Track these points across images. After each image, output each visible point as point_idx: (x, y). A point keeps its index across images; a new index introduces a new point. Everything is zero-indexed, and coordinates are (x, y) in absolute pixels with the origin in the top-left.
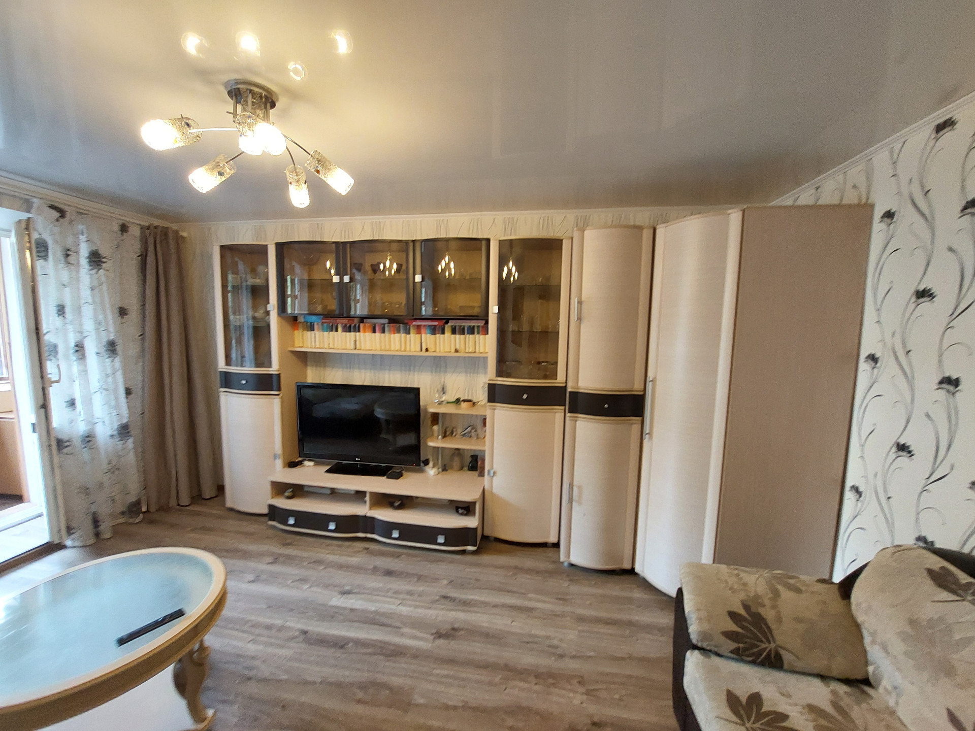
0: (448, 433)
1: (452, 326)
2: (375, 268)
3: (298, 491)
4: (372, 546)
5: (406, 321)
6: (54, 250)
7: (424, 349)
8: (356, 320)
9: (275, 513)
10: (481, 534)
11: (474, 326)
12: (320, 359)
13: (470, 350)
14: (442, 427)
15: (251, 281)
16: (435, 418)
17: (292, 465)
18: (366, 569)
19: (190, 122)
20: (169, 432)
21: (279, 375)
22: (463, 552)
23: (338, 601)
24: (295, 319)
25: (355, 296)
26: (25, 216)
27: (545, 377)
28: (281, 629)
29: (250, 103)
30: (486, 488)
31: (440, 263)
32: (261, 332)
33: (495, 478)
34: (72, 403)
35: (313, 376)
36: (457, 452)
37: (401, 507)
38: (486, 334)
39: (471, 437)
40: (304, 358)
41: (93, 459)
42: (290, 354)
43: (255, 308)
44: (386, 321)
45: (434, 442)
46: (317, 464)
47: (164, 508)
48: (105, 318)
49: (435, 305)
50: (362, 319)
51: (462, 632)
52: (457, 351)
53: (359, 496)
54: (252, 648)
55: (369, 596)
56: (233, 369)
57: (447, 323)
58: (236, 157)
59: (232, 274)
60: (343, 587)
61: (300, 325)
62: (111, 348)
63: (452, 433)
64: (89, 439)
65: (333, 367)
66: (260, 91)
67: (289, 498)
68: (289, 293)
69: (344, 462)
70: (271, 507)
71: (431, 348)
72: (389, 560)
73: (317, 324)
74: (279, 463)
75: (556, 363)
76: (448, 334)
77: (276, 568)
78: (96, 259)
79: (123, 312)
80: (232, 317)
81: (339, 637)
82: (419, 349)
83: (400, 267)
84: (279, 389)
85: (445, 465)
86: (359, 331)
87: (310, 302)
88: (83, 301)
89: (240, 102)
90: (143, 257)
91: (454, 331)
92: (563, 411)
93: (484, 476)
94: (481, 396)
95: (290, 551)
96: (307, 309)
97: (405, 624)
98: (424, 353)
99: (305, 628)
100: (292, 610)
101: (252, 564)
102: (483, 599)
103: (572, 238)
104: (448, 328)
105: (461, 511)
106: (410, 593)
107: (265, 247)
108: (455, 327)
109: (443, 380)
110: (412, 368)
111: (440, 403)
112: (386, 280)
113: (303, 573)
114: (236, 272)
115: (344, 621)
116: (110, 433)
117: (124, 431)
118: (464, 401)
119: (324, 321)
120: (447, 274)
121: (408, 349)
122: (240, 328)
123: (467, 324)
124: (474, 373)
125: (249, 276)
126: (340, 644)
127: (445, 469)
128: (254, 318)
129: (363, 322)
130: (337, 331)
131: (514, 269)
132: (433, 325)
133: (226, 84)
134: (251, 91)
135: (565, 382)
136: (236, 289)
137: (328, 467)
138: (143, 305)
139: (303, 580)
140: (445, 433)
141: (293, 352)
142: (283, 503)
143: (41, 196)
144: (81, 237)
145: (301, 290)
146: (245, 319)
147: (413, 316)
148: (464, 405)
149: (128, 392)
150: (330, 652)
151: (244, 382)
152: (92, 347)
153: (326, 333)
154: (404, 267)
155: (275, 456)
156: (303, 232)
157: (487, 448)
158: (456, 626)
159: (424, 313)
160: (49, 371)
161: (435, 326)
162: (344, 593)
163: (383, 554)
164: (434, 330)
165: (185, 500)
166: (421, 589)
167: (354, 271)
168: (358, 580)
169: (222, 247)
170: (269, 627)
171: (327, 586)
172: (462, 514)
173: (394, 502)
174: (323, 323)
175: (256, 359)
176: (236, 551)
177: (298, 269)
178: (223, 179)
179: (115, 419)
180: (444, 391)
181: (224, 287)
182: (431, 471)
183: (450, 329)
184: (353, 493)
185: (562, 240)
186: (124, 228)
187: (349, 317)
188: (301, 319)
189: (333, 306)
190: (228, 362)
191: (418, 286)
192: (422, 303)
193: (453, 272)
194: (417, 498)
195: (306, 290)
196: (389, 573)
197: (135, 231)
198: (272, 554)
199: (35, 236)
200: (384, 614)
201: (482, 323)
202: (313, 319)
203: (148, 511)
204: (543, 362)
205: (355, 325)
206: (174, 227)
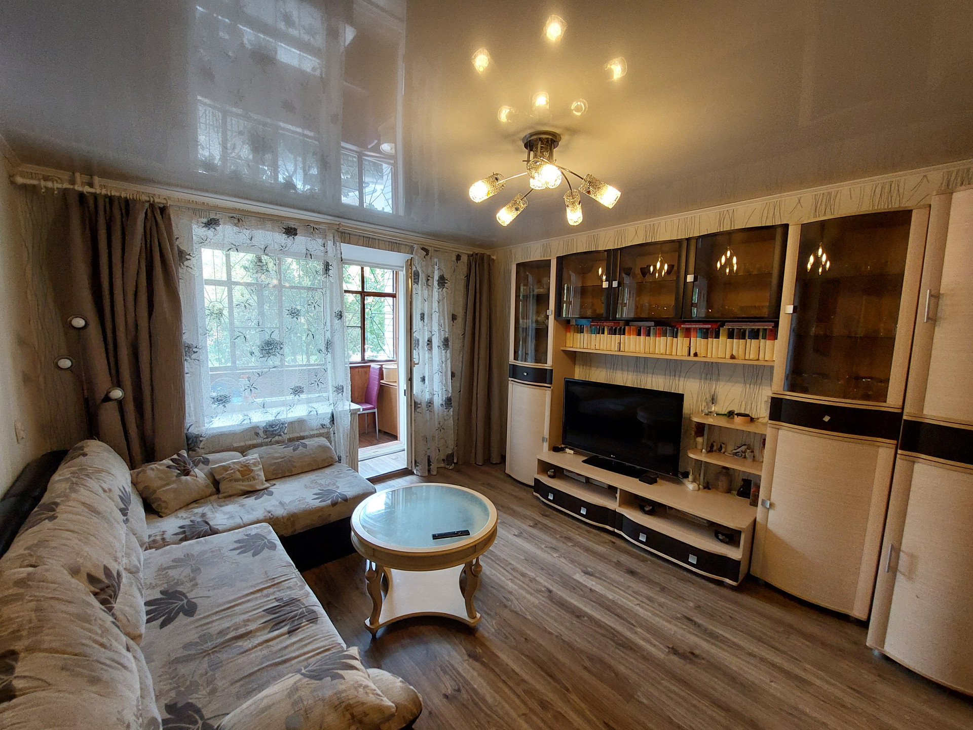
0: (715, 448)
1: (729, 329)
2: (645, 272)
3: (558, 472)
4: (618, 542)
5: (673, 324)
6: (422, 277)
7: (692, 354)
8: (622, 324)
9: (539, 487)
10: (746, 571)
11: (758, 330)
12: (587, 359)
13: (751, 357)
14: (708, 440)
15: (537, 291)
16: (701, 429)
17: (556, 449)
18: (610, 561)
19: (498, 176)
20: (474, 408)
21: (552, 370)
22: (720, 584)
23: (579, 577)
24: (568, 322)
25: (623, 299)
26: (409, 256)
27: (867, 397)
28: (533, 580)
29: (539, 148)
30: (757, 519)
31: (719, 259)
32: (541, 333)
33: (771, 512)
34: (423, 379)
35: (579, 374)
36: (724, 471)
37: (651, 513)
38: (775, 339)
39: (745, 457)
40: (574, 357)
41: (431, 419)
42: (562, 352)
43: (538, 313)
44: (653, 323)
45: (697, 454)
46: (576, 453)
47: (467, 463)
48: (444, 323)
49: (709, 305)
50: (628, 322)
51: (703, 662)
52: (733, 357)
53: (611, 491)
54: (510, 585)
55: (609, 585)
56: (520, 363)
57: (722, 325)
58: (528, 193)
59: (524, 286)
60: (586, 567)
61: (572, 328)
62: (446, 343)
63: (721, 448)
64: (430, 403)
65: (597, 367)
66: (547, 136)
67: (550, 476)
68: (565, 299)
69: (600, 456)
70: (536, 480)
71: (701, 353)
72: (634, 560)
73: (587, 327)
74: (546, 446)
75: (887, 381)
76: (723, 338)
77: (534, 531)
78: (442, 281)
79: (454, 318)
80: (521, 321)
81: (578, 608)
82: (686, 353)
83: (671, 267)
84: (551, 384)
85: (708, 483)
86: (624, 334)
87: (582, 306)
88: (433, 311)
89: (532, 151)
90: (468, 277)
91: (731, 335)
92: (894, 446)
93: (757, 506)
94: (762, 411)
95: (546, 521)
96: (578, 313)
97: (641, 626)
98: (692, 358)
99: (551, 588)
100: (542, 569)
101: (518, 523)
102: (735, 640)
103: (930, 206)
104: (723, 332)
105: (721, 537)
106: (649, 599)
107: (548, 262)
108: (733, 329)
109: (714, 387)
110: (677, 373)
111: (709, 414)
112: (655, 282)
113: (554, 542)
114: (526, 285)
115: (583, 596)
116: (441, 402)
117: (448, 402)
118: (738, 415)
119: (592, 324)
120: (727, 271)
121: (674, 353)
122: (526, 330)
123: (748, 327)
124: (756, 383)
125: (535, 286)
126: (578, 614)
127: (707, 487)
128: (537, 321)
129: (628, 325)
130: (603, 333)
131: (824, 258)
132: (704, 328)
133: (523, 140)
134: (540, 139)
135: (901, 407)
136: (526, 297)
137: (586, 458)
138: (466, 313)
139: (555, 549)
140: (712, 446)
141: (564, 351)
142: (545, 480)
143: (419, 243)
144: (435, 267)
145: (574, 297)
146: (529, 323)
147: (681, 318)
148: (738, 419)
149: (453, 375)
150: (567, 616)
151: (526, 374)
152: (436, 342)
153: (593, 335)
154: (675, 268)
155: (543, 440)
156: (581, 245)
157: (764, 474)
158: (697, 652)
159: (694, 315)
160: (414, 357)
161: (707, 329)
162: (586, 573)
163: (628, 553)
164: (706, 334)
165: (480, 462)
166: (663, 600)
167: (624, 275)
168: (601, 567)
169: (518, 265)
170: (523, 575)
171: (573, 561)
172: (722, 541)
173: (645, 506)
174: (591, 326)
175: (536, 356)
176: (509, 508)
177: (573, 277)
178: (519, 212)
179: (444, 393)
180: (713, 400)
181: (517, 296)
182: (690, 486)
183: (726, 333)
184: (606, 486)
185: (911, 211)
186: (458, 258)
187: (615, 319)
188: (573, 323)
189: (602, 310)
190: (516, 358)
191: (690, 287)
192: (692, 305)
193: (735, 268)
194: (671, 508)
195: (579, 296)
196: (632, 572)
197: (464, 259)
198: (533, 519)
199: (414, 269)
200: (621, 607)
201: (770, 326)
202: (583, 322)
203: (457, 463)
204: (865, 378)
205: (621, 328)
206: (488, 252)
